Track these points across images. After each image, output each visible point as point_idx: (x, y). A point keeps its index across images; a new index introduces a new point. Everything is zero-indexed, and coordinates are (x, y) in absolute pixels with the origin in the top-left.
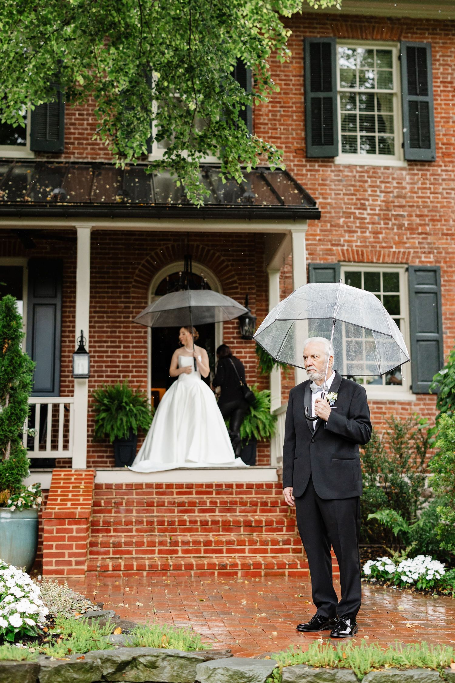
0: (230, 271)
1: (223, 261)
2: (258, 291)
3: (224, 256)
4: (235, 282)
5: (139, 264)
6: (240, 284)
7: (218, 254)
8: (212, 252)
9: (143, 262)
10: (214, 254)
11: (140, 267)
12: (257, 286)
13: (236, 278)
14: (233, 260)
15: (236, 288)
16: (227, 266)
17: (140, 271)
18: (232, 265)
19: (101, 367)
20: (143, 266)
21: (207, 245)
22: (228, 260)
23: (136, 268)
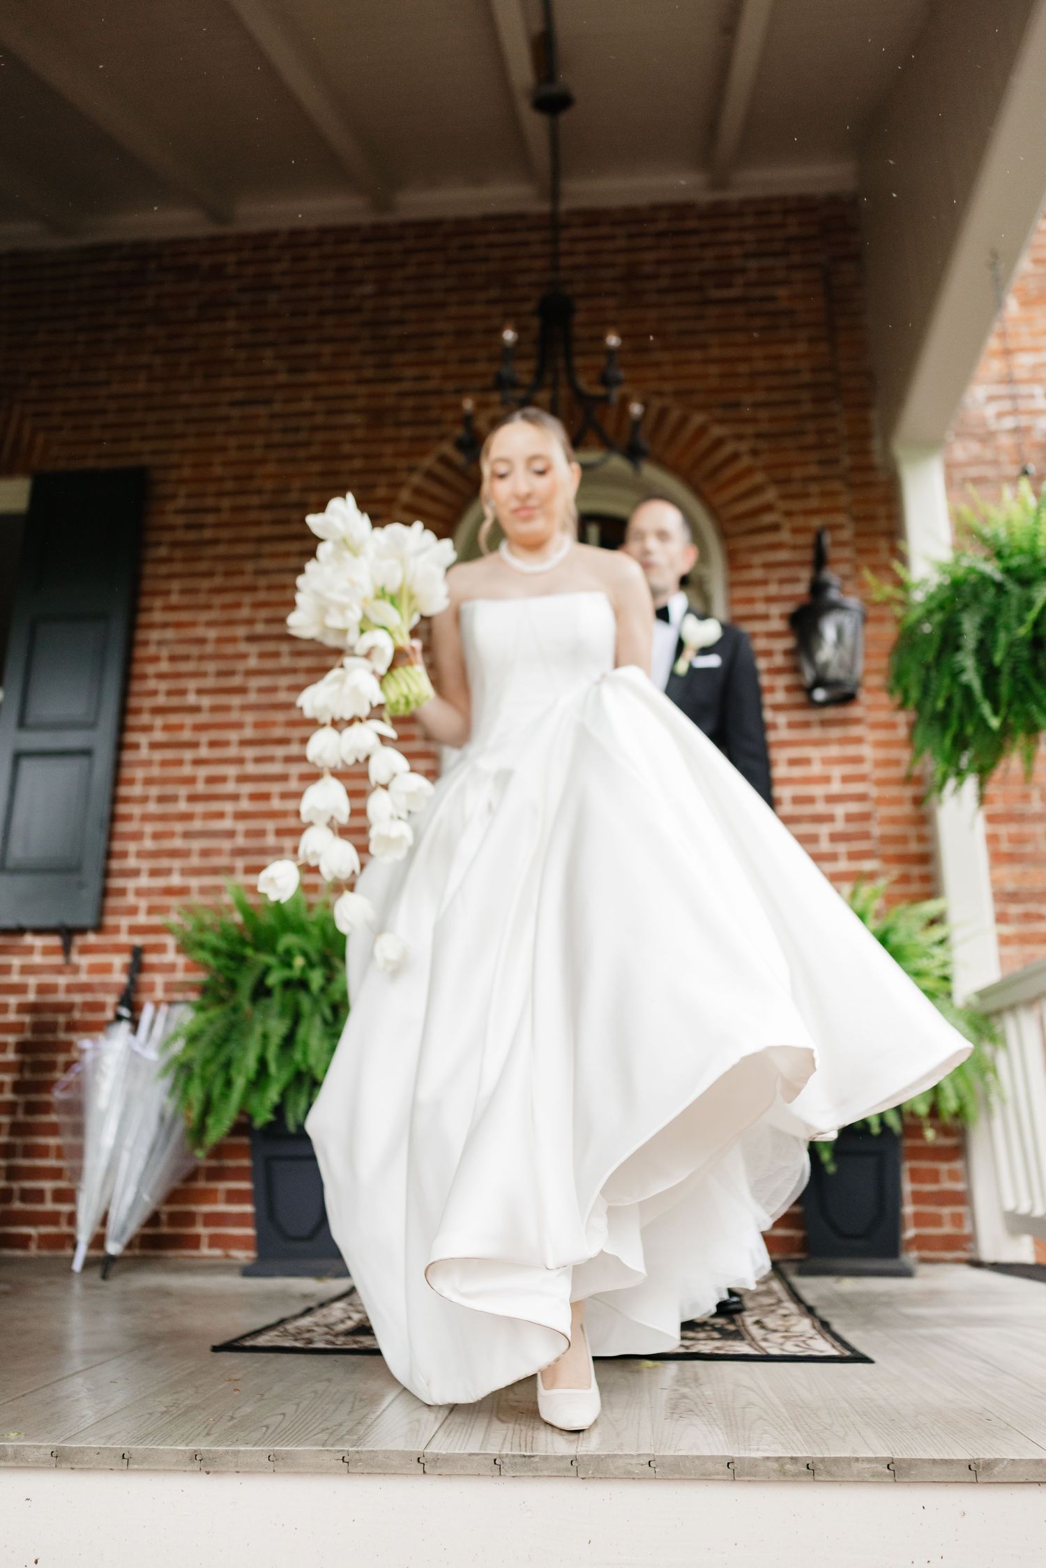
0: (749, 471)
1: (719, 443)
2: (858, 535)
3: (721, 421)
4: (768, 508)
5: (411, 470)
6: (789, 514)
7: (698, 419)
8: (675, 414)
9: (428, 462)
10: (684, 420)
11: (416, 479)
12: (857, 519)
13: (770, 495)
14: (758, 436)
15: (775, 528)
16: (735, 457)
17: (418, 491)
18: (754, 453)
19: (261, 833)
20: (429, 475)
21: (660, 394)
22: (740, 437)
23: (398, 486)
